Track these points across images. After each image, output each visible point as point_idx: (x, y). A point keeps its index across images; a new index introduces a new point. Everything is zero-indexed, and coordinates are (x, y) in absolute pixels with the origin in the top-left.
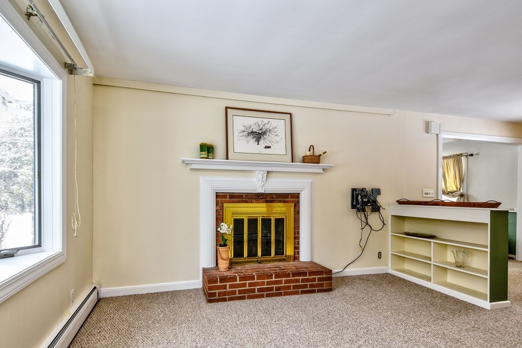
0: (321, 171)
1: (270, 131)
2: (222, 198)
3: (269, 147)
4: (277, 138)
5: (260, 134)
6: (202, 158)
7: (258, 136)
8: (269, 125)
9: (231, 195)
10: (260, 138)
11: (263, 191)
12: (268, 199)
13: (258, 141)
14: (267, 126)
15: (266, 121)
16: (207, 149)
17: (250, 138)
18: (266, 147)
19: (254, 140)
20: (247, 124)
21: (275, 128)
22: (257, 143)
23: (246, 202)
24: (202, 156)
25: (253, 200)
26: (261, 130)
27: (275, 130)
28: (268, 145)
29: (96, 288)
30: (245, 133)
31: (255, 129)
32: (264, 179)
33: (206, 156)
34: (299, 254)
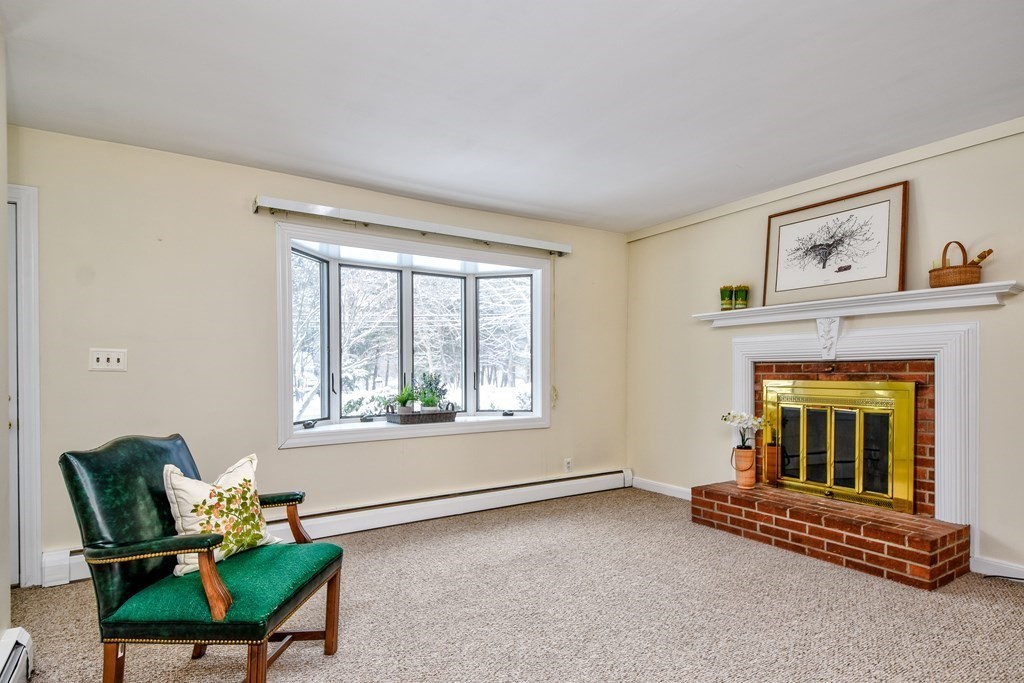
0: (994, 300)
1: (852, 234)
2: (762, 370)
3: (848, 268)
4: (868, 246)
5: (829, 246)
6: (723, 309)
7: (823, 251)
8: (851, 223)
9: (780, 366)
10: (830, 254)
11: (831, 357)
12: (853, 372)
13: (824, 262)
14: (847, 227)
15: (843, 217)
16: (736, 296)
17: (808, 259)
18: (841, 269)
19: (815, 262)
20: (805, 235)
21: (865, 225)
22: (822, 265)
23: (807, 378)
24: (725, 306)
25: (821, 376)
26: (832, 237)
27: (865, 229)
28: (844, 264)
29: (621, 472)
30: (801, 252)
31: (822, 239)
32: (834, 333)
33: (728, 306)
34: (934, 502)
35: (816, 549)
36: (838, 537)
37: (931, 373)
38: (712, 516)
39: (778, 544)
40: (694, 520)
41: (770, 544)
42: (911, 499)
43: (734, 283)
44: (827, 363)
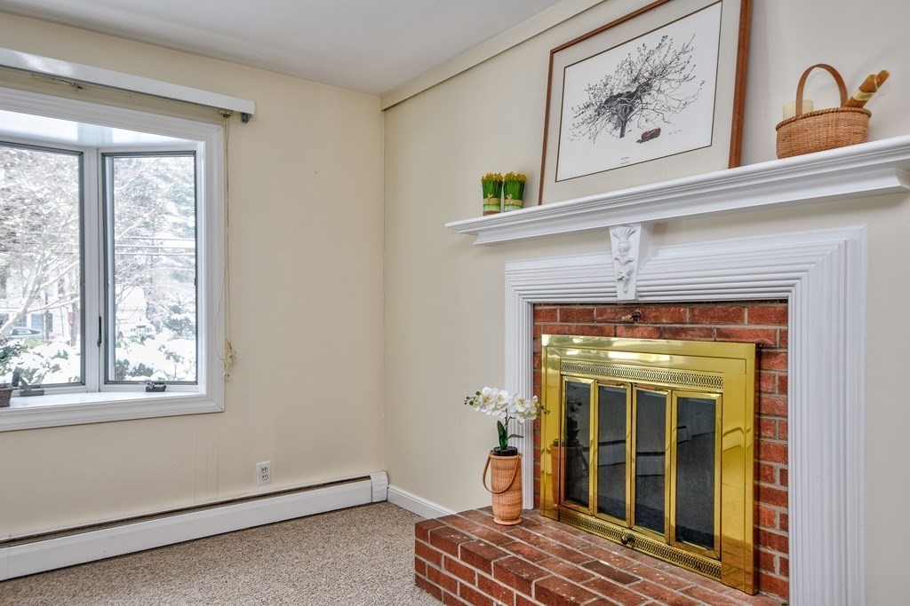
0: (888, 179)
1: (662, 72)
2: (543, 318)
3: (655, 134)
4: (687, 90)
5: (630, 95)
6: (486, 213)
7: (624, 104)
8: (664, 51)
9: (566, 310)
10: (631, 110)
11: (631, 296)
12: (665, 323)
13: (622, 124)
14: (657, 59)
15: (652, 41)
16: (505, 190)
17: (602, 120)
18: (647, 137)
19: (611, 126)
20: (597, 80)
21: (684, 52)
22: (619, 131)
23: (601, 333)
25: (620, 328)
26: (636, 80)
27: (684, 58)
28: (650, 127)
29: (369, 478)
30: (591, 111)
31: (620, 85)
32: (633, 254)
34: (787, 575)
37: (783, 328)
44: (629, 306)
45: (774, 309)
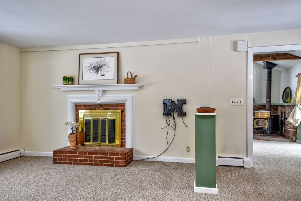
0: (137, 88)
1: (105, 65)
2: (78, 107)
3: (104, 75)
4: (109, 69)
5: (98, 67)
7: (97, 69)
9: (84, 105)
10: (99, 70)
11: (100, 103)
12: (106, 107)
13: (97, 72)
14: (103, 62)
15: (102, 59)
16: (69, 80)
17: (92, 70)
18: (102, 75)
19: (94, 72)
20: (91, 63)
21: (108, 63)
22: (96, 73)
23: (93, 109)
24: (65, 83)
25: (97, 108)
26: (99, 65)
27: (108, 64)
28: (103, 74)
29: (19, 150)
30: (90, 68)
31: (96, 65)
32: (100, 95)
33: (66, 84)
34: (125, 143)
35: (96, 163)
36: (102, 158)
37: (124, 108)
38: (61, 160)
39: (85, 164)
40: (54, 163)
41: (82, 165)
42: (120, 144)
43: (68, 75)
44: (99, 104)
45: (123, 105)
